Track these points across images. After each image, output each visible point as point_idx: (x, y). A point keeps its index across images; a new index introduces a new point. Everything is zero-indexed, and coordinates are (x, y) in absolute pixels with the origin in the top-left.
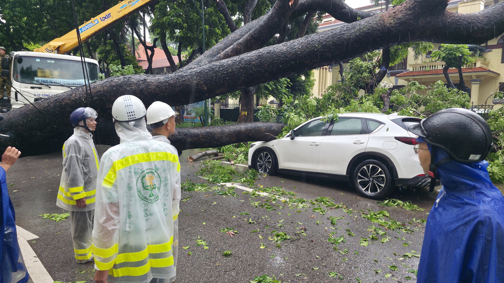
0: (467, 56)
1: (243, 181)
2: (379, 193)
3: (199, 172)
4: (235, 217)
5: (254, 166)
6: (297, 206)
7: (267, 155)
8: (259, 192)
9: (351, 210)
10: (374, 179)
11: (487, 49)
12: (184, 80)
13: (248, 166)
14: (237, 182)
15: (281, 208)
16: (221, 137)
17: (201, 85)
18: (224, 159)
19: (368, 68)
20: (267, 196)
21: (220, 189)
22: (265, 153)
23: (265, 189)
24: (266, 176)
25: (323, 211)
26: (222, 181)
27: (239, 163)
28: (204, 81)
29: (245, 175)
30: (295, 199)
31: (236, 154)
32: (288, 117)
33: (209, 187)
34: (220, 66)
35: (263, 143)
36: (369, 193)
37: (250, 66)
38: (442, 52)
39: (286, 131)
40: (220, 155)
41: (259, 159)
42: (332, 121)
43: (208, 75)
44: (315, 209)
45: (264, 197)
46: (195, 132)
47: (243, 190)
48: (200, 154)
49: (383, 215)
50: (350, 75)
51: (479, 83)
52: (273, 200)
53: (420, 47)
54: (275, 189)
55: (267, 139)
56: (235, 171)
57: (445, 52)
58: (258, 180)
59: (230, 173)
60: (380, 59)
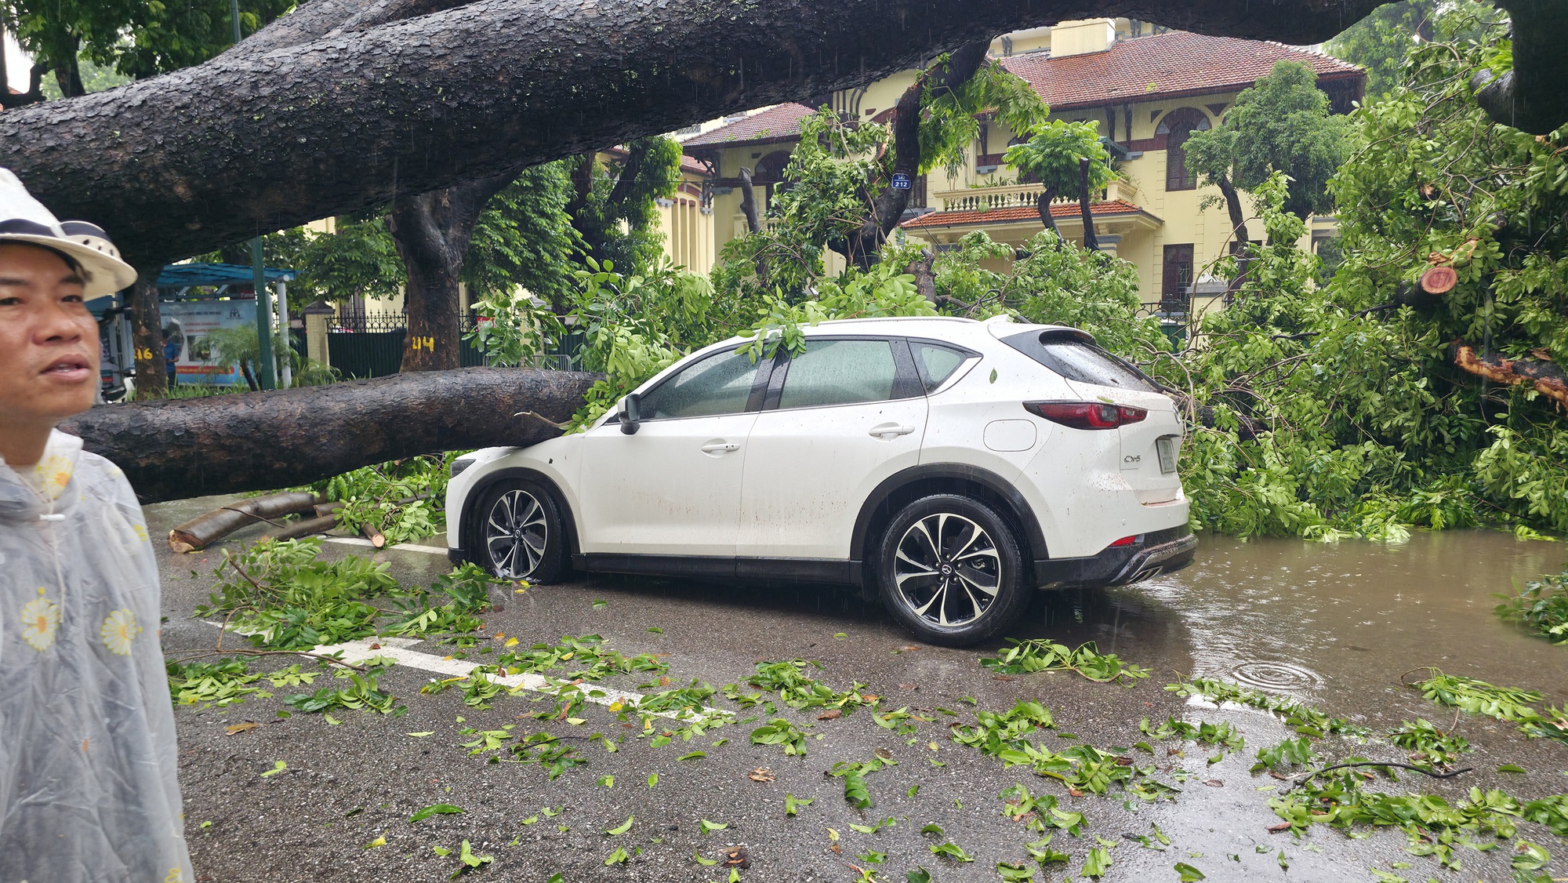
0: (1097, 163)
1: (424, 626)
2: (983, 619)
3: (215, 602)
4: (381, 840)
5: (472, 548)
6: (681, 725)
7: (525, 501)
8: (503, 675)
9: (901, 712)
10: (957, 569)
11: (1130, 150)
12: (51, 143)
13: (445, 551)
14: (395, 635)
15: (611, 747)
16: (311, 440)
17: (156, 173)
18: (341, 529)
19: (853, 180)
20: (539, 693)
21: (310, 681)
22: (518, 492)
23: (528, 654)
24: (529, 590)
25: (796, 736)
26: (324, 638)
27: (407, 540)
28: (172, 153)
29: (434, 595)
30: (666, 693)
31: (395, 503)
32: (608, 345)
33: (255, 677)
34: (259, 76)
35: (507, 452)
36: (943, 624)
37: (420, 84)
38: (1034, 151)
39: (603, 402)
40: (325, 514)
41: (491, 521)
42: (782, 353)
43: (191, 118)
44: (760, 733)
45: (529, 699)
46: (172, 421)
47: (424, 675)
48: (230, 516)
49: (1030, 721)
50: (795, 204)
51: (1115, 245)
52: (569, 711)
53: (1012, 111)
54: (573, 649)
55: (523, 437)
56: (387, 582)
57: (1043, 151)
58: (493, 614)
59: (367, 594)
60: (887, 151)
